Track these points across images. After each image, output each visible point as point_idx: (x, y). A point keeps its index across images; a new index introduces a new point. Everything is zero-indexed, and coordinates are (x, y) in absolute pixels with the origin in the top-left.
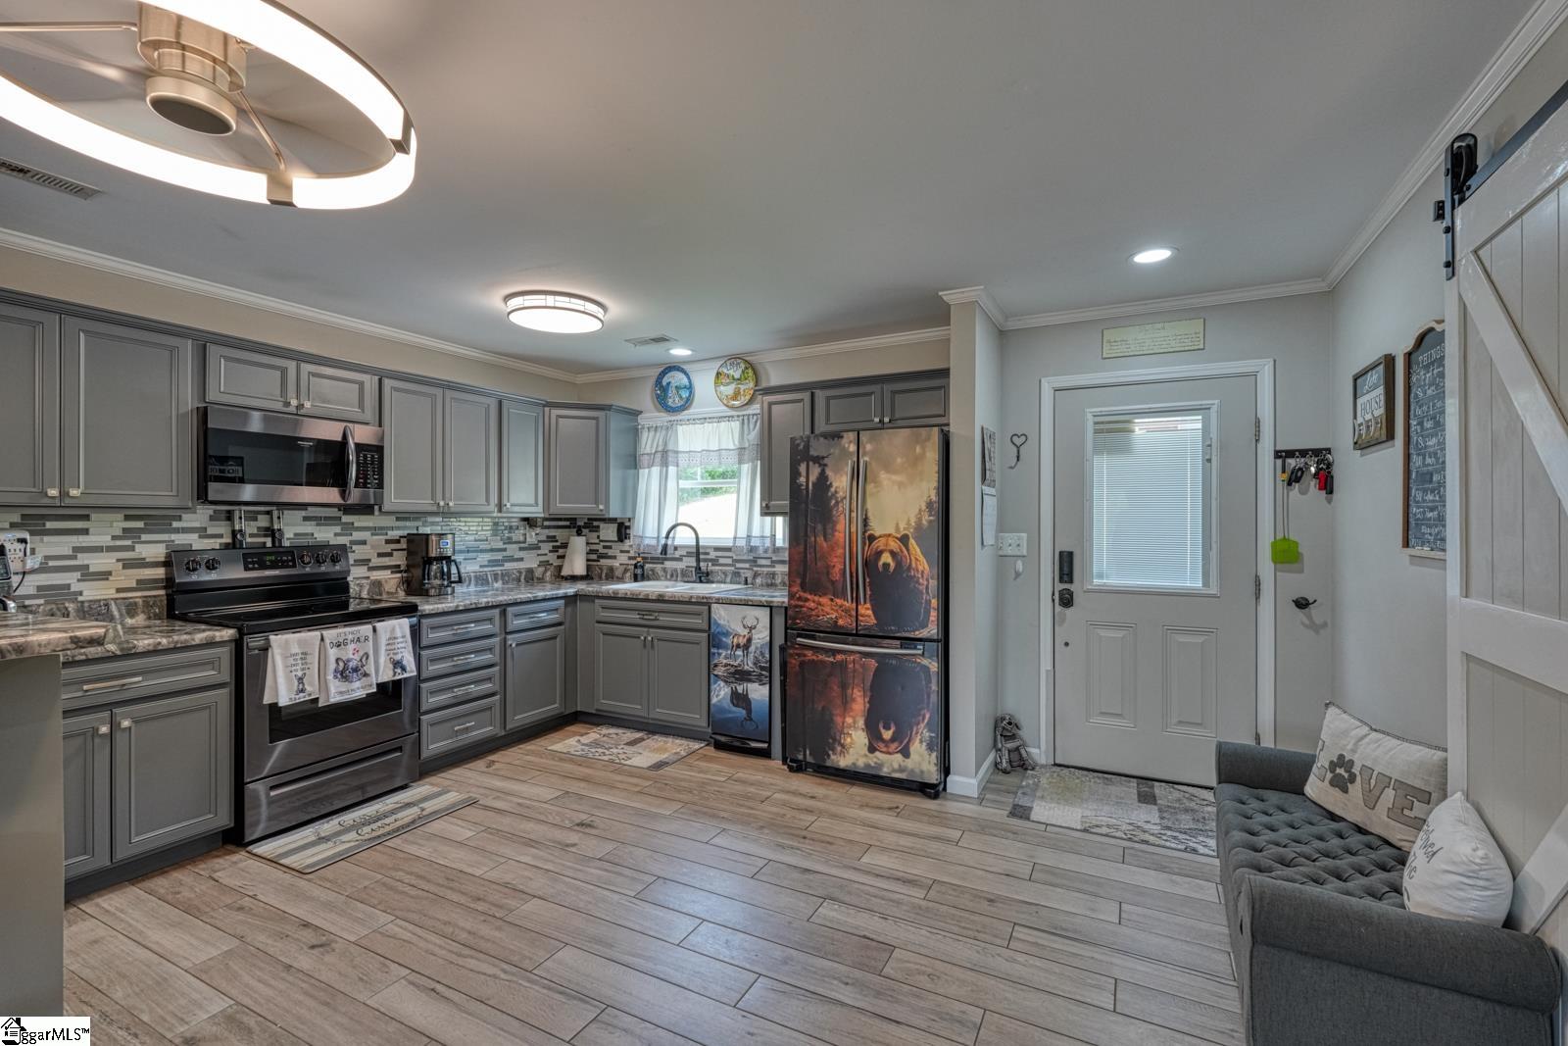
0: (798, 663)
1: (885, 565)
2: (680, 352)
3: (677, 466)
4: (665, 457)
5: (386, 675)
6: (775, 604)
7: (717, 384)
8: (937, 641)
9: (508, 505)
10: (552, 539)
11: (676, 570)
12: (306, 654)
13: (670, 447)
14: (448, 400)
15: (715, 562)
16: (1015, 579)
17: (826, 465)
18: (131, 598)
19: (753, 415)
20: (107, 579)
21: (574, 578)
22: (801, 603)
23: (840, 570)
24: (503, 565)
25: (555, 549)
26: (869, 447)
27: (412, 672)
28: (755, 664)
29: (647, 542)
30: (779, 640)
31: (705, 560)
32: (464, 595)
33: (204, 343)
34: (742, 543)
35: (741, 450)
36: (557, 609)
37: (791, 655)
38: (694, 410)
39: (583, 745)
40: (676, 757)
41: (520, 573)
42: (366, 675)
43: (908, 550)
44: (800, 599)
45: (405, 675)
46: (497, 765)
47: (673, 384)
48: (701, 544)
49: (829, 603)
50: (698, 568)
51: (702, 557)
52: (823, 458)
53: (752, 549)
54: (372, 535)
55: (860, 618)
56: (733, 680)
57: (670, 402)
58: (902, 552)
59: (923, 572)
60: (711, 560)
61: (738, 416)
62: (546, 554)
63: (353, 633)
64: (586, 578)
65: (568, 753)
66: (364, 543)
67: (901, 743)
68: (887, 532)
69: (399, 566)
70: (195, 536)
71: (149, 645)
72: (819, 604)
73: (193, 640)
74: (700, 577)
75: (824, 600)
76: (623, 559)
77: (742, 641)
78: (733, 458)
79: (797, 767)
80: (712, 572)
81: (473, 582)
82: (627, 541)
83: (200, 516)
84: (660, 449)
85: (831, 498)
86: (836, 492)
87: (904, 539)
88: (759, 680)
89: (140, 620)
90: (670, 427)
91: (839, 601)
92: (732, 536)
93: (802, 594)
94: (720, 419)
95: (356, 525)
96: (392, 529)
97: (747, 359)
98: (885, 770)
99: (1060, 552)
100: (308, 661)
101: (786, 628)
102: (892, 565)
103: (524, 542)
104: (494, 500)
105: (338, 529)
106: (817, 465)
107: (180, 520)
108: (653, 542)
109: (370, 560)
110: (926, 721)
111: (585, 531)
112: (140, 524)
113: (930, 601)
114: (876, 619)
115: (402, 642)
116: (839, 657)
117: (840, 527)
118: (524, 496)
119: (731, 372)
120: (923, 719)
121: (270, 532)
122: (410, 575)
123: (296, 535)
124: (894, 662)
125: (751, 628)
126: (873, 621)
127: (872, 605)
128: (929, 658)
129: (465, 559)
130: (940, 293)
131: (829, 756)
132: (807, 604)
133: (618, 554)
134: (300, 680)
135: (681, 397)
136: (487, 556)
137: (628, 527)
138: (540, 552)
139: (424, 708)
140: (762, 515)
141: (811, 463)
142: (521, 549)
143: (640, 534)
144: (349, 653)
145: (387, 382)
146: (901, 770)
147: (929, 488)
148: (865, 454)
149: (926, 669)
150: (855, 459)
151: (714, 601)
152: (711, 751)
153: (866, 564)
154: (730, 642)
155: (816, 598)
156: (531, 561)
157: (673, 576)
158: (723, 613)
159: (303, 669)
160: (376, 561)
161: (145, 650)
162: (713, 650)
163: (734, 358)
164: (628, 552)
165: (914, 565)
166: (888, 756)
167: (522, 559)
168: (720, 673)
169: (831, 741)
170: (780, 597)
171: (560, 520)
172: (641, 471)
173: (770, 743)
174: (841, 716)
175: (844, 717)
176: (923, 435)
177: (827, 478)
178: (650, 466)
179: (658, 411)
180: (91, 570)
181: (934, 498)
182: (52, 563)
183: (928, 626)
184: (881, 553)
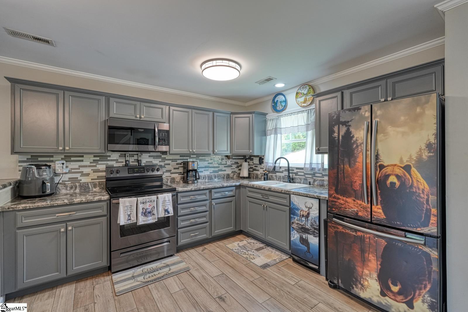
0: (334, 231)
1: (393, 184)
2: (280, 85)
3: (281, 134)
4: (276, 130)
5: (162, 214)
6: (321, 198)
7: (296, 98)
8: (437, 237)
9: (216, 151)
10: (237, 163)
11: (280, 177)
12: (131, 206)
13: (278, 126)
14: (193, 113)
15: (296, 174)
17: (350, 126)
18: (95, 182)
19: (313, 109)
20: (88, 176)
21: (244, 178)
22: (336, 200)
23: (360, 184)
24: (218, 173)
25: (238, 167)
26: (379, 113)
27: (172, 214)
28: (311, 226)
29: (270, 165)
30: (324, 216)
31: (292, 173)
32: (201, 184)
33: (108, 97)
34: (308, 166)
35: (307, 125)
36: (232, 191)
37: (330, 226)
38: (287, 111)
39: (239, 246)
40: (275, 262)
41: (224, 175)
42: (154, 214)
43: (410, 175)
44: (335, 197)
45: (169, 215)
46: (206, 251)
47: (279, 101)
48: (290, 166)
49: (353, 202)
50: (289, 177)
51: (290, 171)
52: (348, 122)
53: (313, 169)
54: (172, 162)
55: (373, 213)
56: (301, 231)
57: (278, 108)
58: (405, 175)
59: (423, 190)
60: (295, 173)
61: (306, 110)
62: (234, 169)
63: (149, 199)
64: (249, 178)
65: (232, 250)
66: (169, 164)
67: (406, 297)
68: (395, 163)
69: (181, 172)
70: (115, 162)
71: (79, 201)
72: (346, 202)
73: (94, 199)
74: (290, 180)
75: (349, 200)
76: (261, 171)
77: (305, 214)
78: (304, 129)
79: (334, 286)
80: (295, 178)
81: (207, 178)
82: (263, 164)
83: (115, 156)
84: (274, 127)
85: (353, 143)
86: (356, 140)
87: (407, 168)
88: (313, 234)
89: (97, 189)
90: (278, 118)
91: (359, 202)
92: (304, 163)
93: (336, 195)
94: (299, 112)
95: (166, 158)
96: (179, 159)
97: (310, 84)
100: (132, 208)
101: (328, 212)
102: (398, 184)
103: (226, 164)
104: (211, 149)
105: (160, 160)
106: (344, 126)
107: (110, 157)
109: (171, 170)
110: (427, 289)
111: (248, 160)
112: (98, 158)
113: (431, 210)
114: (385, 215)
115: (168, 202)
116: (359, 234)
117: (358, 160)
118: (223, 148)
119: (303, 91)
121: (138, 161)
122: (184, 176)
123: (146, 162)
124: (400, 245)
125: (309, 208)
126: (383, 216)
127: (382, 207)
129: (204, 170)
130: (436, 5)
131: (353, 288)
132: (339, 201)
133: (259, 169)
134: (129, 216)
135: (282, 106)
136: (213, 169)
137: (263, 159)
138: (232, 168)
139: (179, 226)
140: (316, 154)
141: (341, 126)
142: (225, 167)
143: (267, 161)
144: (147, 206)
145: (171, 107)
148: (375, 117)
149: (428, 255)
150: (370, 121)
151: (292, 193)
152: (290, 262)
153: (378, 182)
154: (299, 213)
155: (344, 198)
156: (229, 171)
157: (279, 179)
158: (296, 199)
159: (130, 212)
160: (173, 171)
161: (77, 203)
162: (292, 216)
163: (304, 85)
164: (263, 168)
165: (415, 184)
167: (225, 170)
168: (295, 227)
169: (354, 280)
170: (325, 194)
171: (240, 156)
172: (267, 137)
173: (319, 266)
174: (360, 268)
175: (363, 269)
176: (423, 98)
177: (350, 133)
178: (270, 135)
179: (274, 112)
180: (84, 173)
181: (433, 140)
182: (73, 171)
183: (428, 226)
184: (389, 176)
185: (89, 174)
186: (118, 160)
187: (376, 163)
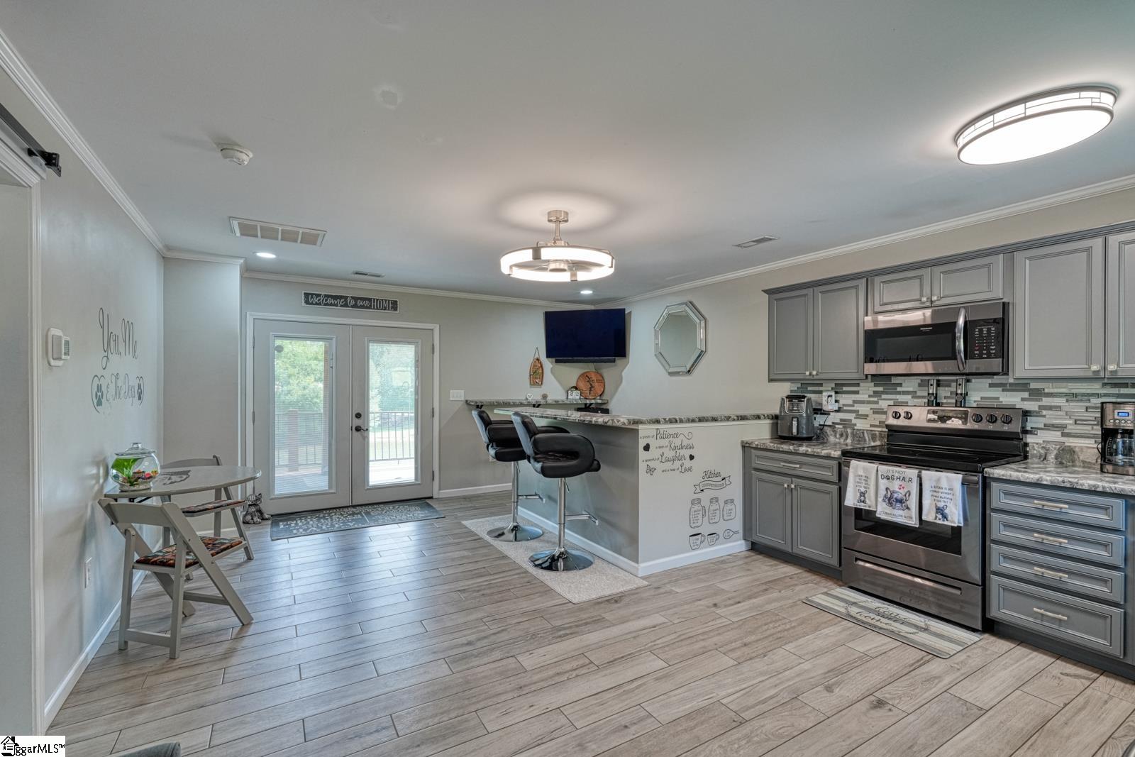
5: (930, 516)
12: (868, 478)
14: (1111, 245)
18: (875, 431)
20: (867, 419)
27: (955, 522)
42: (908, 508)
63: (899, 472)
66: (1057, 408)
70: (910, 397)
71: (804, 450)
100: (868, 482)
109: (1064, 426)
115: (950, 494)
123: (982, 398)
134: (863, 494)
139: (996, 570)
144: (895, 486)
145: (1016, 255)
160: (1072, 428)
161: (802, 452)
180: (860, 413)
182: (845, 408)
186: (916, 392)
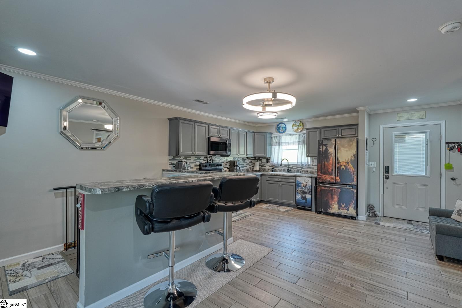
0: (319, 190)
1: (343, 168)
2: (285, 120)
3: (282, 146)
4: (279, 143)
6: (313, 177)
7: (293, 127)
8: (356, 185)
10: (252, 162)
11: (282, 170)
13: (280, 141)
14: (239, 133)
15: (292, 168)
16: (373, 172)
17: (327, 146)
19: (302, 134)
21: (256, 171)
22: (321, 177)
23: (331, 169)
25: (252, 164)
26: (338, 142)
28: (308, 190)
29: (274, 163)
30: (314, 185)
31: (290, 167)
33: (209, 125)
34: (300, 163)
35: (299, 142)
37: (317, 188)
38: (286, 133)
40: (289, 210)
41: (246, 170)
43: (348, 165)
44: (320, 176)
46: (252, 209)
47: (281, 127)
48: (289, 163)
49: (328, 177)
50: (288, 169)
52: (327, 145)
53: (302, 165)
55: (336, 180)
56: (302, 194)
57: (280, 131)
59: (352, 170)
61: (298, 134)
64: (260, 171)
65: (264, 208)
67: (347, 207)
69: (228, 167)
72: (326, 177)
74: (289, 171)
75: (326, 176)
76: (268, 167)
77: (304, 185)
78: (297, 144)
79: (320, 213)
80: (292, 170)
82: (269, 163)
84: (278, 142)
85: (329, 153)
86: (330, 152)
87: (348, 163)
88: (309, 194)
90: (280, 137)
91: (331, 176)
92: (297, 162)
93: (321, 174)
94: (293, 135)
97: (301, 121)
98: (343, 213)
99: (386, 166)
101: (316, 182)
102: (344, 168)
104: (246, 154)
105: (220, 160)
106: (325, 146)
108: (276, 163)
110: (353, 203)
111: (258, 160)
113: (354, 176)
116: (331, 189)
117: (331, 160)
118: (250, 153)
119: (297, 124)
120: (352, 202)
121: (212, 160)
124: (345, 190)
125: (307, 182)
126: (339, 181)
127: (339, 177)
128: (354, 189)
130: (356, 108)
131: (328, 210)
132: (322, 177)
133: (266, 166)
135: (283, 130)
137: (269, 160)
138: (250, 165)
140: (306, 157)
141: (323, 146)
142: (246, 164)
143: (273, 161)
145: (231, 130)
146: (347, 213)
147: (354, 151)
148: (337, 144)
149: (353, 192)
150: (335, 145)
151: (297, 176)
152: (296, 209)
153: (338, 168)
154: (301, 185)
155: (325, 176)
156: (248, 167)
157: (281, 171)
158: (299, 179)
160: (225, 166)
162: (297, 187)
163: (297, 121)
164: (269, 165)
165: (350, 168)
166: (343, 210)
167: (246, 167)
168: (299, 192)
169: (328, 207)
170: (315, 175)
172: (273, 147)
173: (311, 208)
175: (332, 202)
176: (352, 139)
177: (327, 149)
178: (275, 146)
179: (277, 133)
181: (355, 153)
183: (353, 182)
184: (342, 165)
185: (193, 167)
187: (337, 161)
